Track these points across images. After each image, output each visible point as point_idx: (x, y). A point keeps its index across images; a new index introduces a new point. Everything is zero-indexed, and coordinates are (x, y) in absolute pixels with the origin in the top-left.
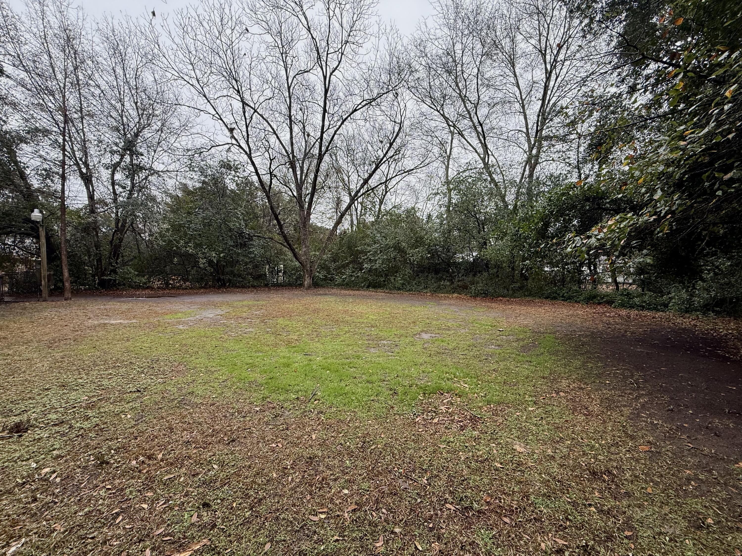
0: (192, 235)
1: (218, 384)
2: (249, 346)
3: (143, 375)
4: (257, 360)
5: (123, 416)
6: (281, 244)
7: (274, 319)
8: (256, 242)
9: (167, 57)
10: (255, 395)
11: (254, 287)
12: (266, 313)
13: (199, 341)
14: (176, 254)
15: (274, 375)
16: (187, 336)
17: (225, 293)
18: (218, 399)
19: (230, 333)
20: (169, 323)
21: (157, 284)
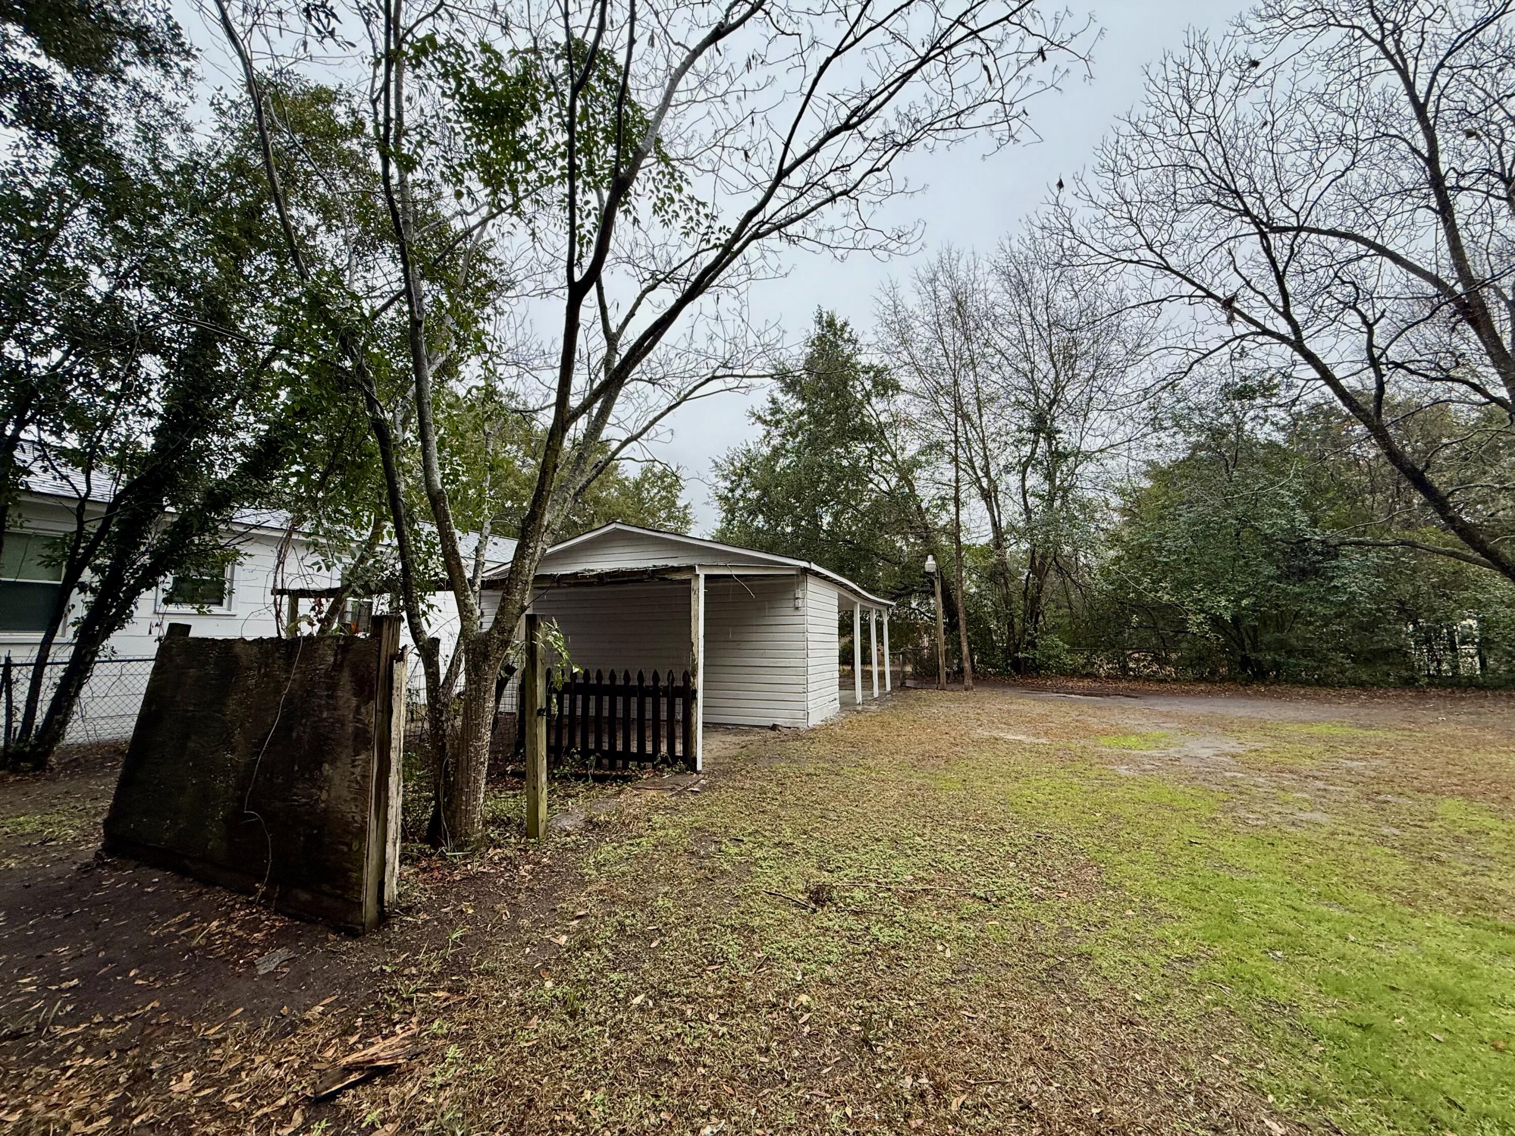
0: (1166, 564)
1: (1163, 960)
2: (1298, 868)
3: (1012, 864)
4: (1314, 929)
5: (940, 948)
6: (1452, 554)
7: (1422, 797)
8: (1351, 559)
9: (1088, 240)
10: (1277, 1062)
11: (1362, 685)
12: (1390, 771)
13: (1151, 815)
14: (1139, 606)
15: (1377, 1017)
16: (1128, 796)
17: (1264, 695)
18: (1146, 1013)
19: (1243, 813)
20: (1100, 757)
21: (1105, 668)
